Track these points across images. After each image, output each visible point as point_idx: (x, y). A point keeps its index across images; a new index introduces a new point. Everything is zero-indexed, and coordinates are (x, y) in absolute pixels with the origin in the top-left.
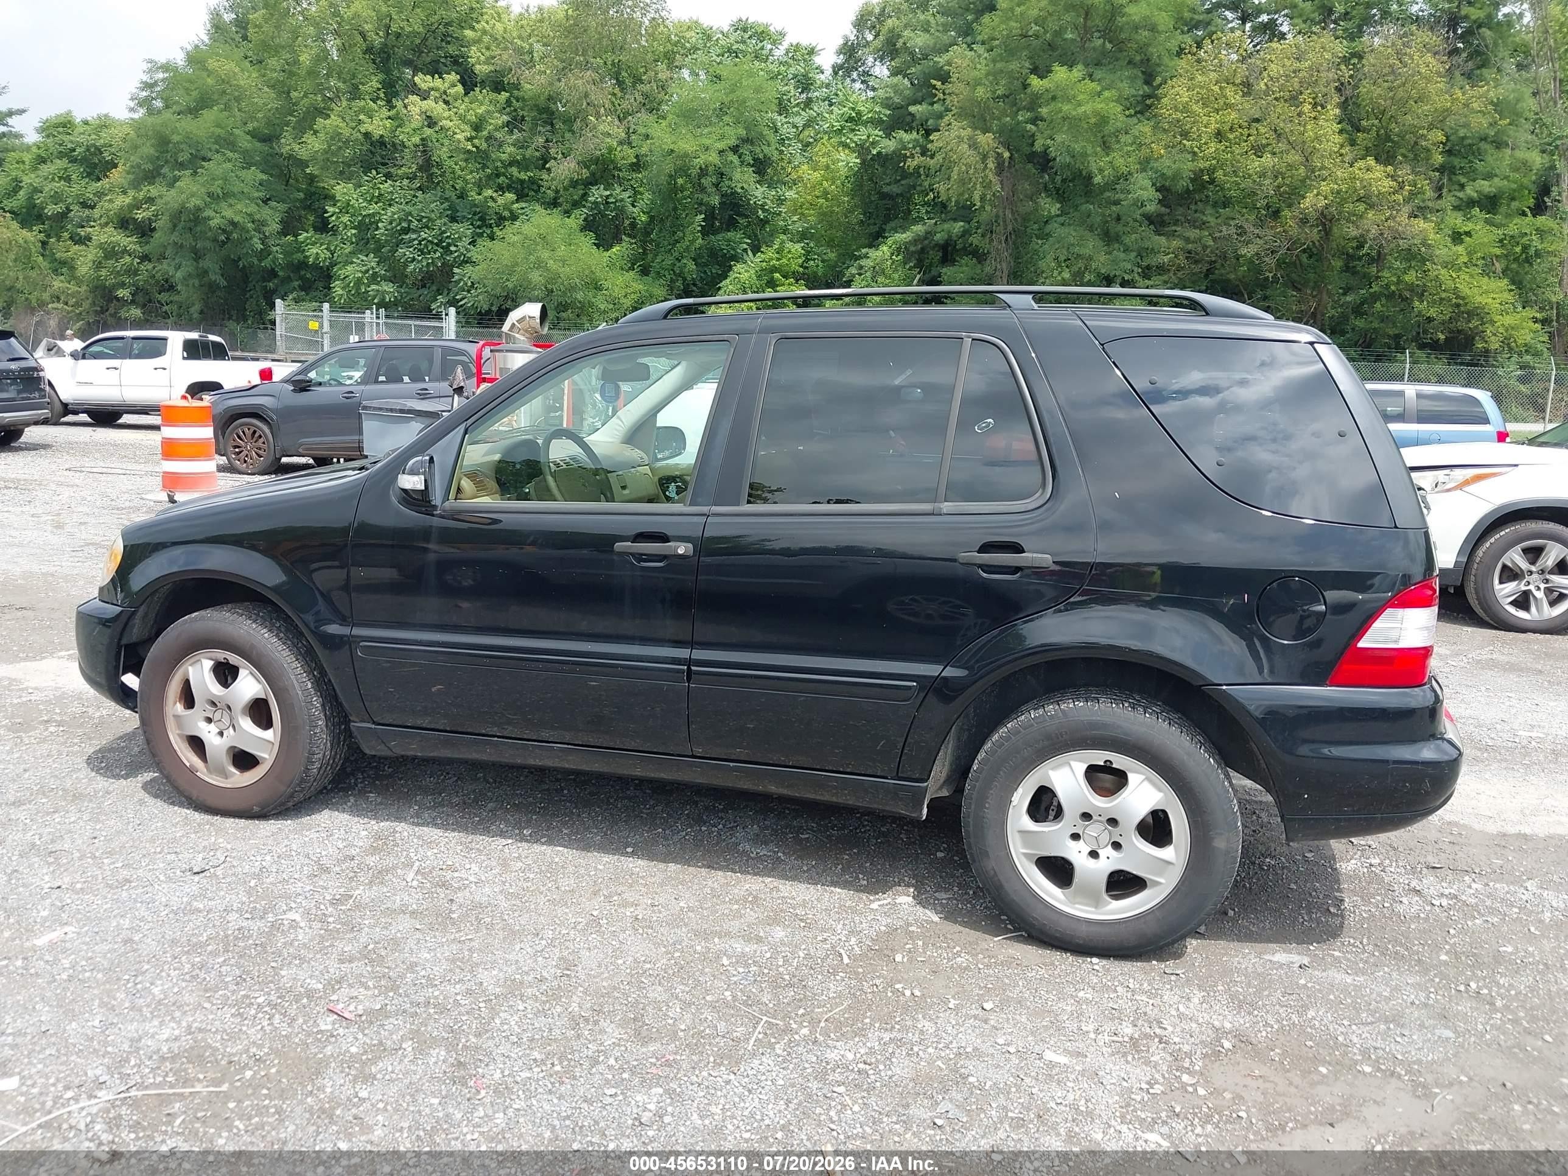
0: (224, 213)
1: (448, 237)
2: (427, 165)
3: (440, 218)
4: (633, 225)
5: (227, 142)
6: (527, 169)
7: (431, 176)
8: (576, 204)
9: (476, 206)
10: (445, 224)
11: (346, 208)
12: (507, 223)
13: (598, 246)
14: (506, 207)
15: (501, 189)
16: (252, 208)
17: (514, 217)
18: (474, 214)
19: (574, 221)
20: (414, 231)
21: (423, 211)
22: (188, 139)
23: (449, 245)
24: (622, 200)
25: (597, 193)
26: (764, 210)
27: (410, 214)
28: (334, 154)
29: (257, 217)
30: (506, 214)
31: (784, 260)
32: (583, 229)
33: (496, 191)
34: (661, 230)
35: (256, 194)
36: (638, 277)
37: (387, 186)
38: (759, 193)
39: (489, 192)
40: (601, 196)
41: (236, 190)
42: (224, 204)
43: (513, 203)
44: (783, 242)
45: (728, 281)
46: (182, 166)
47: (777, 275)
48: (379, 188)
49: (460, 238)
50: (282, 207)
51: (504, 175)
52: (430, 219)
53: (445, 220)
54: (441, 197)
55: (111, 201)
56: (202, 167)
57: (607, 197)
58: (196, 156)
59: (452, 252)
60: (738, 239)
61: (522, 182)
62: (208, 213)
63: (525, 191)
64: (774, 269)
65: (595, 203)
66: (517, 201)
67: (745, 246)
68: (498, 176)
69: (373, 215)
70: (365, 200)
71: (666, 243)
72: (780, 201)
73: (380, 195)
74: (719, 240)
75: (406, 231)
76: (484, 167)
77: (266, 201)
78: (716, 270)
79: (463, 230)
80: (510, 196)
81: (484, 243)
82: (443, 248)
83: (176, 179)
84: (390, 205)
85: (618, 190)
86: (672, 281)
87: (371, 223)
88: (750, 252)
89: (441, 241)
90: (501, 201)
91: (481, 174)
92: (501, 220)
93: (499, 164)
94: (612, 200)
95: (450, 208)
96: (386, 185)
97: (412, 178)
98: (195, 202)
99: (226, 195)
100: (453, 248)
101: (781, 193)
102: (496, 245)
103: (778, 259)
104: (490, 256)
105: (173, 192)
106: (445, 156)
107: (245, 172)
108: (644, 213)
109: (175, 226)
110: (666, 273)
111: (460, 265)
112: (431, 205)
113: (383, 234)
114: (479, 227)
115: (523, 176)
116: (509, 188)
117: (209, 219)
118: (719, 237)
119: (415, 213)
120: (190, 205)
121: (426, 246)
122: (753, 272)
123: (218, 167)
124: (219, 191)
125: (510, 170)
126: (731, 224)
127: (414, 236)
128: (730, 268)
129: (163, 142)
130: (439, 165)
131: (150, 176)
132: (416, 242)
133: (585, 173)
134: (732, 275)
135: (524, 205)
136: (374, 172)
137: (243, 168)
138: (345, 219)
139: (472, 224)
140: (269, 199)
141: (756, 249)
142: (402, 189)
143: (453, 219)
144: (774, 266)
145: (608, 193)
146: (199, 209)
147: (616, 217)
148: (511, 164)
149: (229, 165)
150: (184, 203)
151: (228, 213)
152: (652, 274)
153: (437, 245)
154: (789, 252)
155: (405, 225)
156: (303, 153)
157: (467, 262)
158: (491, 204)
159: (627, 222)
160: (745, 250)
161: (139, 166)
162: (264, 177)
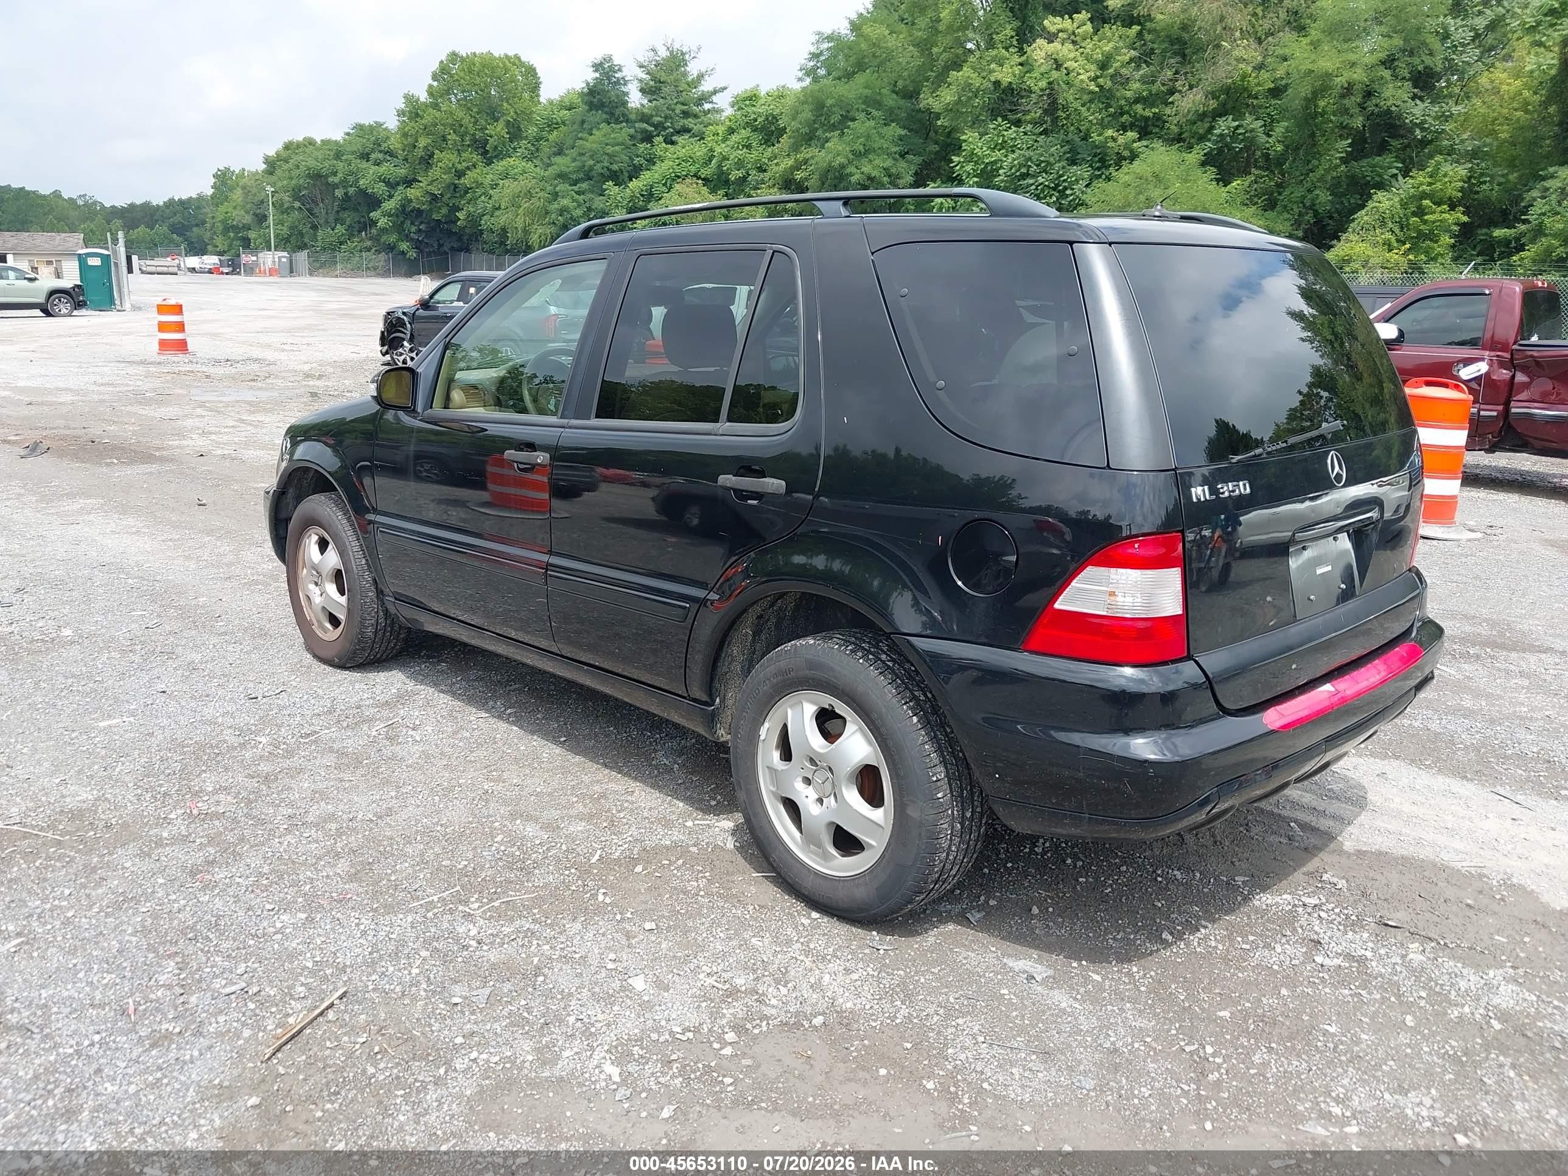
0: (864, 169)
1: (1064, 181)
2: (1052, 108)
3: (1059, 161)
4: (1266, 156)
5: (872, 102)
6: (1152, 106)
7: (1055, 120)
8: (1202, 138)
9: (1097, 147)
10: (1063, 168)
11: (971, 157)
12: (1124, 163)
13: (1218, 180)
14: (1127, 147)
15: (1124, 128)
16: (889, 163)
17: (1133, 156)
18: (1095, 156)
19: (1195, 156)
20: (1033, 176)
21: (1042, 155)
22: (840, 102)
23: (1066, 188)
24: (1252, 130)
25: (1224, 125)
26: (1423, 129)
27: (1030, 159)
28: (965, 105)
29: (893, 171)
30: (1126, 153)
31: (1438, 185)
32: (1203, 164)
33: (1118, 131)
34: (1294, 161)
35: (894, 149)
36: (1261, 212)
37: (1012, 132)
38: (1418, 111)
39: (1110, 132)
40: (1229, 128)
41: (876, 146)
42: (864, 161)
43: (1134, 141)
44: (1439, 163)
45: (1363, 212)
46: (833, 127)
47: (1426, 202)
48: (1003, 136)
49: (1077, 181)
50: (918, 160)
51: (1128, 113)
52: (1048, 163)
53: (1064, 163)
54: (1063, 141)
55: (777, 164)
56: (848, 127)
57: (1237, 127)
58: (846, 117)
59: (1067, 196)
60: (1389, 163)
61: (1147, 119)
62: (851, 169)
63: (1146, 129)
64: (1424, 195)
65: (1221, 135)
66: (1140, 139)
67: (1395, 171)
68: (1122, 114)
69: (995, 162)
70: (989, 148)
71: (1298, 173)
72: (1445, 118)
73: (1004, 142)
74: (1363, 167)
75: (1025, 176)
76: (1109, 106)
77: (903, 155)
78: (1355, 200)
79: (1082, 171)
80: (1132, 135)
81: (1100, 184)
82: (1059, 192)
83: (827, 140)
84: (1013, 152)
85: (1249, 118)
86: (1300, 214)
87: (992, 170)
88: (1400, 178)
89: (1057, 185)
90: (1121, 140)
91: (1104, 113)
92: (1120, 160)
93: (1123, 102)
94: (1241, 131)
95: (1071, 151)
96: (1010, 131)
97: (1035, 123)
98: (841, 160)
99: (867, 152)
100: (1068, 192)
101: (1446, 108)
102: (1110, 187)
103: (1430, 184)
104: (1103, 197)
105: (823, 153)
106: (1071, 98)
107: (886, 128)
108: (1279, 142)
109: (823, 184)
110: (1295, 207)
111: (1075, 208)
112: (1052, 148)
113: (1002, 181)
114: (1099, 169)
115: (1148, 113)
116: (1133, 127)
117: (851, 175)
118: (1364, 162)
119: (1034, 159)
120: (836, 164)
121: (1043, 191)
122: (1397, 199)
123: (862, 125)
124: (861, 148)
125: (1134, 107)
126: (1382, 148)
127: (1031, 181)
128: (1370, 197)
129: (819, 107)
130: (1065, 108)
131: (808, 138)
132: (1033, 187)
133: (1213, 104)
134: (1370, 204)
135: (1145, 143)
136: (1000, 119)
137: (885, 125)
138: (969, 168)
139: (1091, 166)
140: (907, 153)
141: (1406, 174)
142: (1025, 134)
143: (1073, 162)
144: (1424, 192)
145: (1237, 123)
146: (843, 166)
147: (1247, 148)
148: (1137, 101)
149: (872, 123)
150: (830, 162)
151: (867, 169)
152: (1278, 208)
153: (1054, 189)
154: (1445, 175)
155: (1024, 170)
156: (937, 106)
157: (1082, 205)
158: (1111, 144)
159: (1258, 153)
160: (1395, 176)
161: (798, 130)
162: (903, 132)
